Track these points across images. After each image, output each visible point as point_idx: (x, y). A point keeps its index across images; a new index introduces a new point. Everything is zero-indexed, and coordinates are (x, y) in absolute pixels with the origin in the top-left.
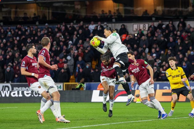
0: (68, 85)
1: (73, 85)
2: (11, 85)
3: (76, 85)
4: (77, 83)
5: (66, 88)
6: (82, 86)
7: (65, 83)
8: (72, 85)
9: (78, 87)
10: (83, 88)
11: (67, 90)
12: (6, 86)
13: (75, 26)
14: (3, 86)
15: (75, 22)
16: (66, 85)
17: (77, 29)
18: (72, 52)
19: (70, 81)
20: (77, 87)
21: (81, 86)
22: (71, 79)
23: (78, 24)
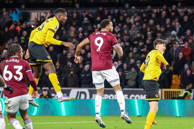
0: (168, 93)
1: (176, 92)
2: (89, 91)
3: (180, 92)
4: (181, 90)
5: (165, 97)
6: (188, 95)
7: (164, 90)
8: (173, 92)
9: (182, 95)
10: (189, 96)
11: (167, 99)
12: (82, 93)
13: (180, 10)
14: (78, 92)
15: (179, 4)
16: (165, 92)
17: (182, 14)
18: (175, 47)
19: (172, 86)
20: (180, 96)
21: (186, 94)
22: (173, 83)
23: (183, 8)
